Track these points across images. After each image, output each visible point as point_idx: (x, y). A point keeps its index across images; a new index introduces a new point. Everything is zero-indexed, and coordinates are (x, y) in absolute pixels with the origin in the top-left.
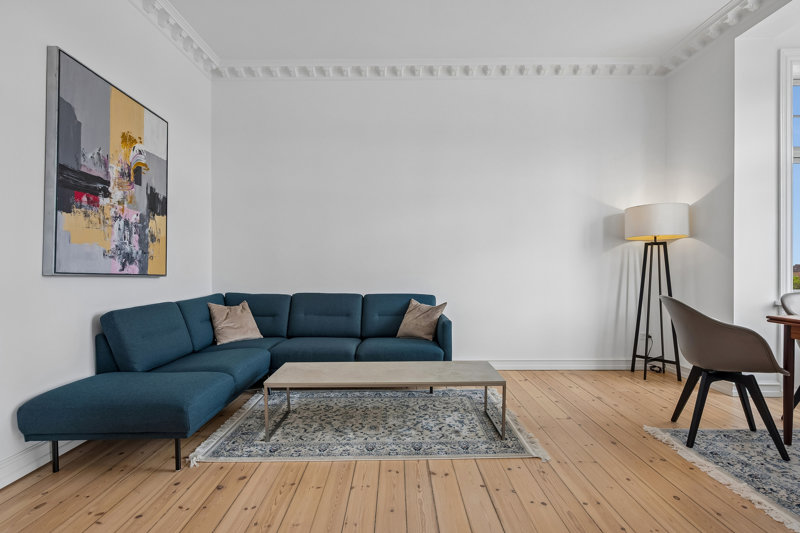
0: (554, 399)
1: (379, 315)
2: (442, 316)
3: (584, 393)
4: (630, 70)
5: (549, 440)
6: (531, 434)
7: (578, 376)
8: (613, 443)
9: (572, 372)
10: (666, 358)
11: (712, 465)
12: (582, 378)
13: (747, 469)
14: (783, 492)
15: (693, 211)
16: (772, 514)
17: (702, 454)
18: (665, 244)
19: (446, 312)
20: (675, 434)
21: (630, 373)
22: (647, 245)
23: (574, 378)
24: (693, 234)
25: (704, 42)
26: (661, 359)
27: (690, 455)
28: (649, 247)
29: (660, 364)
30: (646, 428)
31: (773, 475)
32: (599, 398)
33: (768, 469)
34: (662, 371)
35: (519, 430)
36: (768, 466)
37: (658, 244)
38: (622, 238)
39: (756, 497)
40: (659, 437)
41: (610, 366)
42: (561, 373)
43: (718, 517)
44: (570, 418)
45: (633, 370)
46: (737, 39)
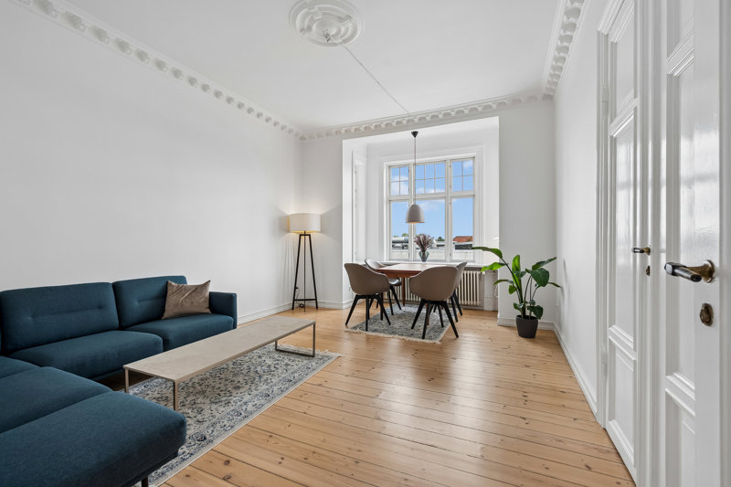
1: (139, 301)
2: (210, 293)
4: (290, 131)
10: (309, 298)
11: (381, 334)
13: (389, 331)
14: (404, 333)
15: (322, 217)
16: (412, 340)
17: (373, 331)
18: (309, 235)
19: (212, 289)
21: (291, 311)
22: (301, 235)
24: (322, 232)
25: (328, 134)
27: (371, 333)
28: (303, 237)
30: (345, 330)
31: (394, 330)
33: (391, 329)
34: (304, 306)
37: (306, 235)
38: (288, 231)
40: (355, 331)
41: (282, 310)
45: (293, 309)
46: (344, 141)
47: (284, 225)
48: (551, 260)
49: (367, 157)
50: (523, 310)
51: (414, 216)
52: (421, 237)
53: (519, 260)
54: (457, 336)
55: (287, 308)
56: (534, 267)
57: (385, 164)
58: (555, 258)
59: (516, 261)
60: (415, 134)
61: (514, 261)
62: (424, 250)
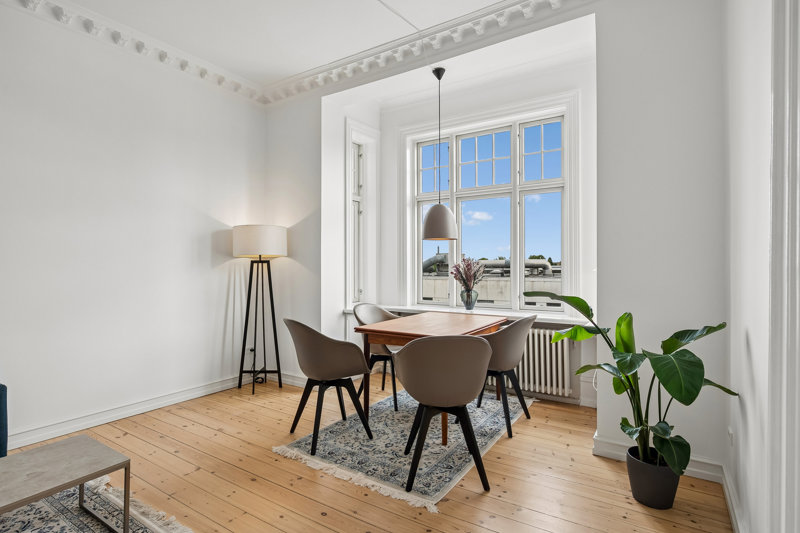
0: (172, 450)
3: (202, 429)
5: (186, 510)
6: (162, 513)
7: (189, 409)
8: (253, 480)
9: (180, 406)
10: (267, 369)
11: (334, 466)
12: (194, 411)
13: (355, 458)
14: (380, 468)
15: (290, 232)
16: (382, 492)
17: (324, 457)
18: (268, 262)
20: (298, 445)
21: (237, 390)
22: (252, 262)
23: (184, 413)
24: (289, 255)
25: (299, 89)
26: (264, 371)
27: (315, 463)
28: (255, 265)
29: (262, 375)
30: (275, 449)
31: (370, 455)
32: (220, 430)
33: (365, 451)
34: (264, 381)
35: (143, 513)
36: (365, 448)
37: (262, 262)
38: (230, 255)
39: (370, 481)
40: (288, 455)
41: (218, 388)
42: (167, 410)
43: (356, 516)
44: (199, 469)
45: (240, 386)
46: (323, 98)
47: (222, 245)
48: (709, 330)
49: (381, 130)
50: (643, 437)
51: (435, 226)
52: (462, 266)
53: (630, 325)
54: (487, 488)
55: (230, 385)
56: (667, 346)
57: (409, 139)
58: (722, 326)
59: (624, 326)
60: (439, 73)
61: (619, 325)
62: (468, 290)
